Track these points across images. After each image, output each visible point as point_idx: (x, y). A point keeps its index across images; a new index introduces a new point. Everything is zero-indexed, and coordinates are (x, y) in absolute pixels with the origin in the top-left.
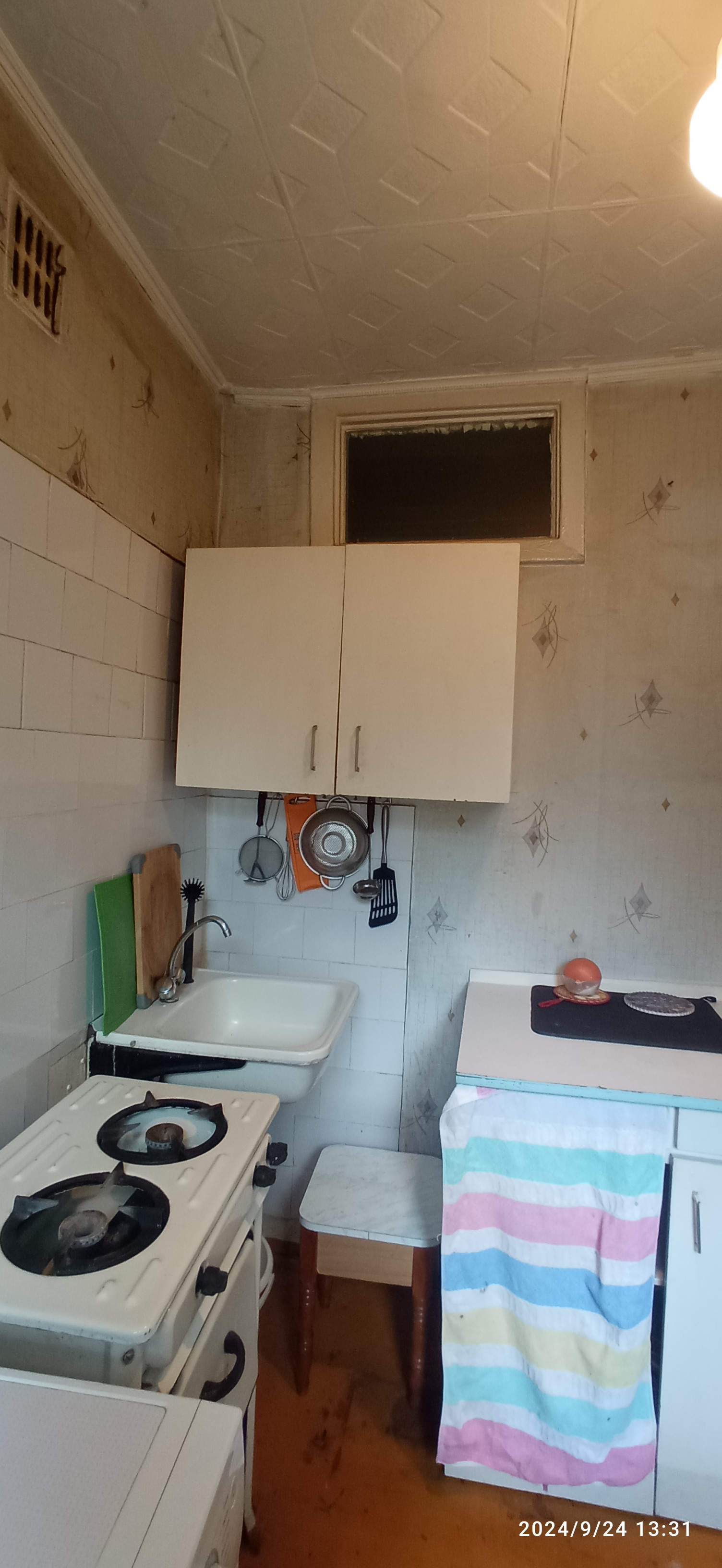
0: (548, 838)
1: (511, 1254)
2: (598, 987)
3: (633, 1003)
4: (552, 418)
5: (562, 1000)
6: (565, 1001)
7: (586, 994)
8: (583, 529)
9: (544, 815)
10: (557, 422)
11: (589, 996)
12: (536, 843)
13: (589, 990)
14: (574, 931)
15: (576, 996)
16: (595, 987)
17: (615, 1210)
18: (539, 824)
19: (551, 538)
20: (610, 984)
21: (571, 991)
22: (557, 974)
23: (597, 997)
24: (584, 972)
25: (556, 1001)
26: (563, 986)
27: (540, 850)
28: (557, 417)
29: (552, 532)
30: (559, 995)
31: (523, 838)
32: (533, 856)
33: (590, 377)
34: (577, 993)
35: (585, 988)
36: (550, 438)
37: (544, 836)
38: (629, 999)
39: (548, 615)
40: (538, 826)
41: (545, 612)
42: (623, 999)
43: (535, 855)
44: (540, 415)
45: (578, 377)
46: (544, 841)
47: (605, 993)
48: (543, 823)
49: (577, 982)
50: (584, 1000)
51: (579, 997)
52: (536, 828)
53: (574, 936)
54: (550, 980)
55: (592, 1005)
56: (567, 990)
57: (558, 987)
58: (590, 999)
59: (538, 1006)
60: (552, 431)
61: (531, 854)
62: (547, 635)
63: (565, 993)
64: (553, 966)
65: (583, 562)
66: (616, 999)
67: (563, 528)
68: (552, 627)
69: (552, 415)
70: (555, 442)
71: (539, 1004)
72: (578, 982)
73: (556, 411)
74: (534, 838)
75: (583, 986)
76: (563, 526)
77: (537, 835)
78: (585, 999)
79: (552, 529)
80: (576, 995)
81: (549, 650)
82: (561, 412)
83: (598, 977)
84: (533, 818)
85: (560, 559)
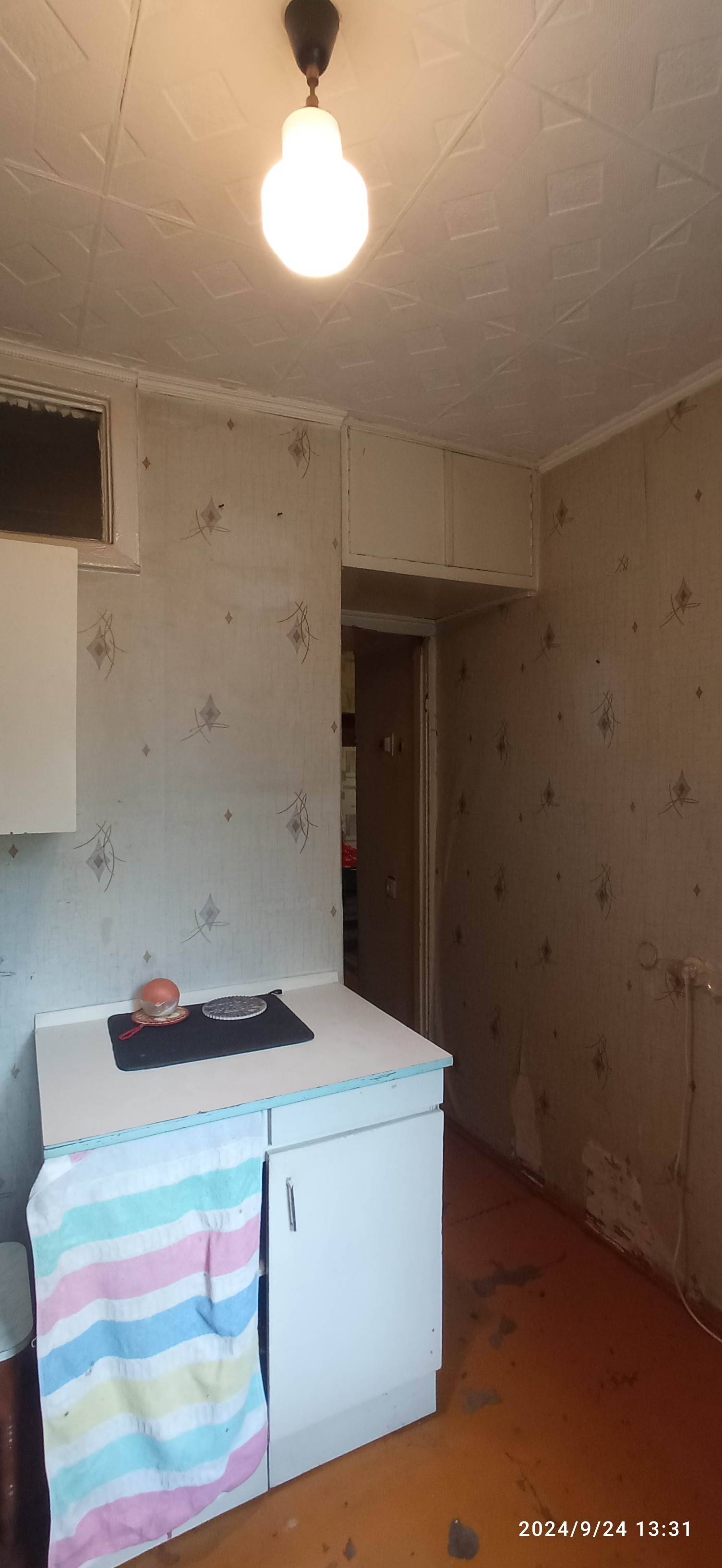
0: (114, 860)
1: (119, 1318)
2: (178, 1004)
3: (212, 1013)
4: (100, 413)
5: (142, 1027)
6: (145, 1026)
7: (167, 1014)
8: (138, 538)
9: (108, 835)
10: (106, 418)
11: (169, 1015)
12: (101, 867)
13: (169, 1010)
14: (147, 952)
15: (156, 1019)
16: (174, 1005)
17: (221, 1227)
18: (104, 846)
19: (104, 542)
20: (189, 998)
21: (150, 1015)
22: (132, 999)
23: (176, 1015)
24: (162, 992)
25: (137, 1029)
26: (141, 1011)
27: (106, 875)
28: (106, 413)
29: (104, 535)
30: (138, 1022)
31: (87, 862)
32: (99, 880)
33: (140, 381)
34: (157, 1016)
35: (165, 1009)
36: (99, 435)
37: (109, 858)
38: (206, 1009)
39: (103, 623)
40: (103, 848)
41: (100, 620)
42: (202, 1010)
43: (100, 880)
44: (86, 407)
45: (128, 377)
46: (110, 863)
47: (183, 1008)
48: (108, 845)
49: (156, 1005)
50: (164, 1022)
51: (159, 1019)
52: (100, 851)
53: (147, 957)
54: (125, 1007)
55: (174, 1024)
56: (146, 1015)
57: (136, 1012)
58: (170, 1019)
59: (120, 1039)
60: (101, 427)
61: (97, 879)
62: (103, 645)
63: (144, 1018)
64: (128, 991)
65: (139, 573)
66: (195, 1011)
67: (117, 534)
68: (108, 637)
69: (100, 410)
70: (104, 438)
71: (120, 1037)
72: (158, 1005)
73: (104, 407)
74: (99, 862)
75: (163, 1007)
76: (117, 532)
77: (102, 857)
78: (165, 1020)
79: (104, 531)
80: (155, 1017)
81: (106, 663)
82: (110, 407)
83: (177, 995)
84: (95, 842)
85: (114, 567)
